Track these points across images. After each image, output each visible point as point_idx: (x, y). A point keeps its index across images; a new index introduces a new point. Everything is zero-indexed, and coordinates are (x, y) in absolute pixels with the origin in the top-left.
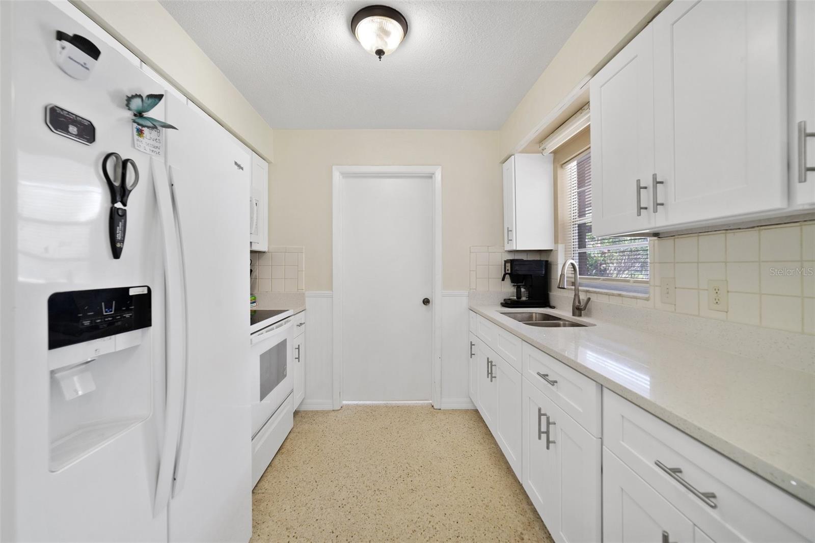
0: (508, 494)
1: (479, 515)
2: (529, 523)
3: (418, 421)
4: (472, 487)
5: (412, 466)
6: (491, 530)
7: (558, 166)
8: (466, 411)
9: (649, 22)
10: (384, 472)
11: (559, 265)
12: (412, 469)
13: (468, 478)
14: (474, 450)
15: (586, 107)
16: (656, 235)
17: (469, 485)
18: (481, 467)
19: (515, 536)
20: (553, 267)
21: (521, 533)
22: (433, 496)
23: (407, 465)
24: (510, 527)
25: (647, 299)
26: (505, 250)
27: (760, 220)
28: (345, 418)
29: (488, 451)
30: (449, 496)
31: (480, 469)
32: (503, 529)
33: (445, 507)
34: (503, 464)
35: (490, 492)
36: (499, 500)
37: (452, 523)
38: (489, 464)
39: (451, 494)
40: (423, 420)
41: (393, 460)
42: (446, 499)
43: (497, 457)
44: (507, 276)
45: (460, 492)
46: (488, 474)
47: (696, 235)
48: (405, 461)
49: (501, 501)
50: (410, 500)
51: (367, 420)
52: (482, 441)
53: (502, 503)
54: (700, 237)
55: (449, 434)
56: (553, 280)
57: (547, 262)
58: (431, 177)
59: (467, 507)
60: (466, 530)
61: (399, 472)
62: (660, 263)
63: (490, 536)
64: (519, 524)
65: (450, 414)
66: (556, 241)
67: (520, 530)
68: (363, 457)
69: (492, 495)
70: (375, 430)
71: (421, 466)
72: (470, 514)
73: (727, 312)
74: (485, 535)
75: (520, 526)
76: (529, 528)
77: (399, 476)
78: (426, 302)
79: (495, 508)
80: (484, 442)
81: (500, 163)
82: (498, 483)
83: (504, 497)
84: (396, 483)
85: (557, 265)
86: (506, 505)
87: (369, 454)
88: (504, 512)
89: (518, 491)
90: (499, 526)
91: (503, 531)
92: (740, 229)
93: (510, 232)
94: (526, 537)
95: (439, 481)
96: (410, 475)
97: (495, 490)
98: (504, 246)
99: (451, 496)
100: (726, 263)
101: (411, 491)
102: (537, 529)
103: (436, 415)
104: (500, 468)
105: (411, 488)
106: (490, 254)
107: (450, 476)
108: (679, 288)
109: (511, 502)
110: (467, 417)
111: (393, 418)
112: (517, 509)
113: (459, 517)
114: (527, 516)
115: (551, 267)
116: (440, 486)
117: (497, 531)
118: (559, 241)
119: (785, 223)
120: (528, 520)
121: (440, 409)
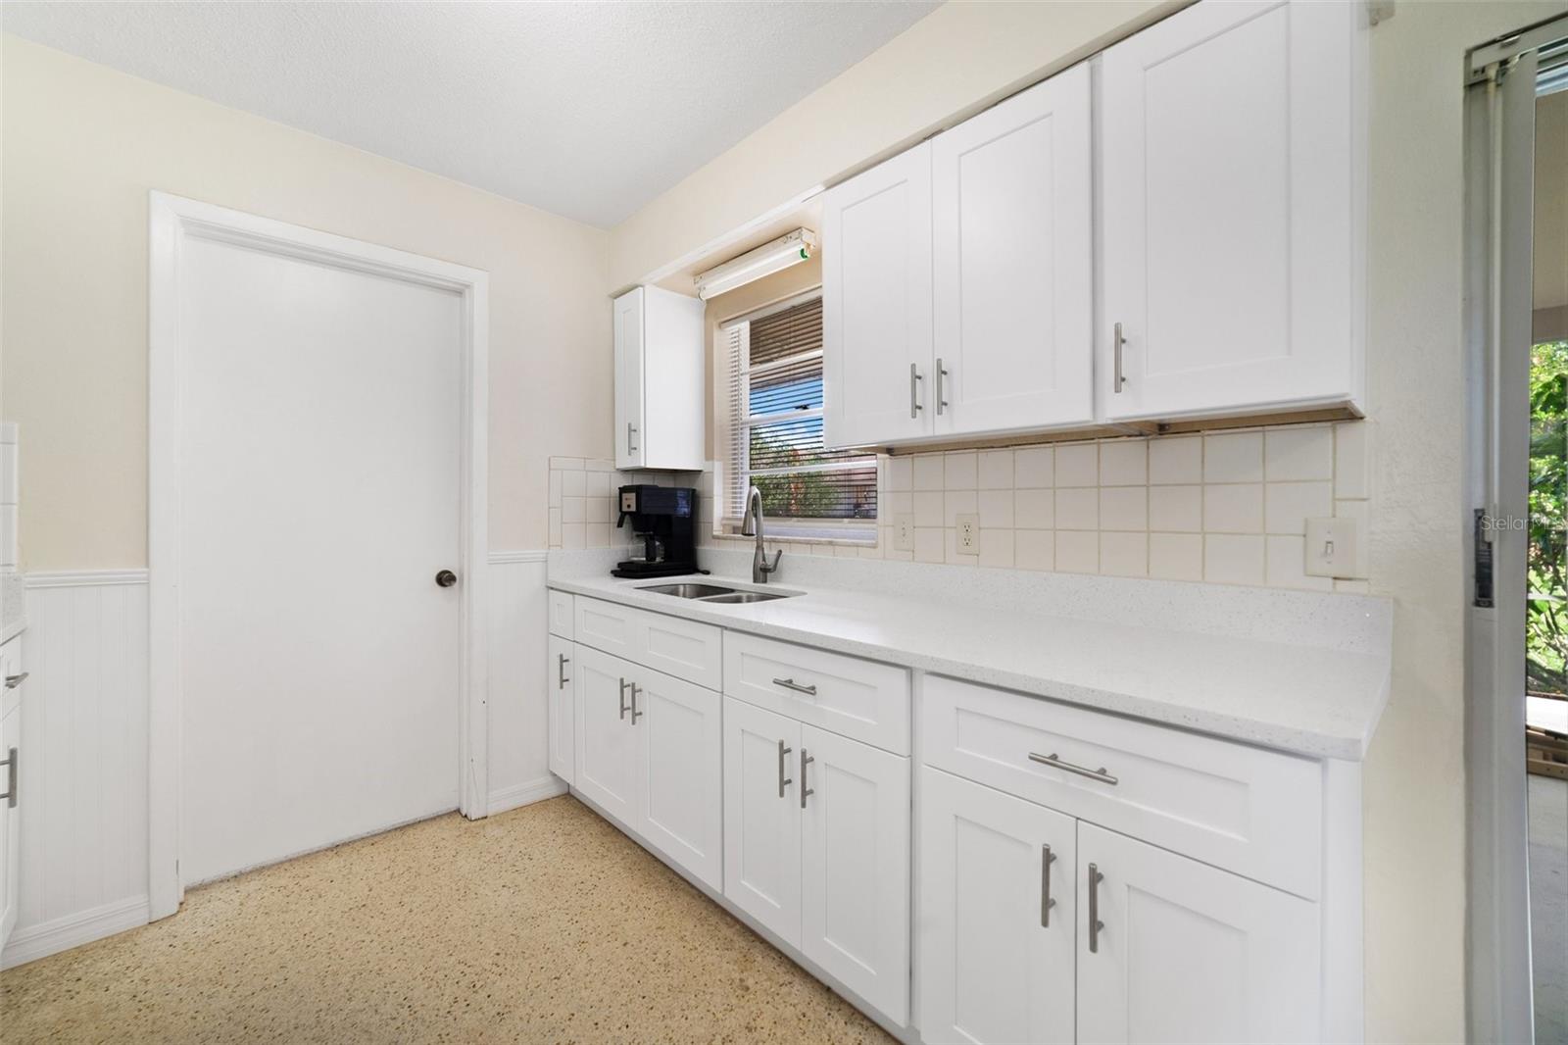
0: (692, 927)
1: (661, 988)
2: (745, 956)
3: (442, 860)
4: (625, 944)
5: (473, 962)
6: (693, 1003)
7: (715, 324)
8: (545, 803)
9: (925, 139)
10: (405, 1012)
11: (715, 498)
12: (479, 970)
13: (609, 932)
14: (594, 873)
15: (795, 235)
16: (890, 451)
17: (617, 944)
18: (623, 900)
19: (735, 991)
20: (704, 503)
21: (741, 980)
22: (553, 1002)
23: (462, 967)
24: (720, 980)
25: (874, 547)
26: (617, 467)
27: (1016, 438)
28: (210, 930)
29: (622, 864)
30: (588, 985)
31: (622, 904)
32: (711, 990)
33: (588, 1011)
34: (659, 878)
35: (660, 938)
36: (681, 944)
37: (618, 1033)
38: (635, 888)
39: (588, 979)
40: (454, 853)
41: (418, 973)
42: (584, 993)
43: (644, 869)
44: (627, 518)
45: (605, 964)
46: (641, 906)
47: (941, 453)
48: (453, 958)
49: (685, 944)
50: (505, 1039)
51: (293, 907)
52: (602, 850)
53: (689, 947)
54: (946, 457)
55: (528, 861)
56: (702, 525)
57: (694, 490)
58: (459, 293)
59: (633, 986)
60: (650, 1030)
61: (447, 992)
62: (892, 492)
63: (697, 1015)
64: (731, 967)
65: (513, 819)
66: (709, 455)
67: (736, 976)
68: (323, 1005)
69: (666, 941)
70: (329, 924)
71: (498, 954)
72: (644, 997)
73: (978, 555)
74: (687, 1019)
75: (733, 970)
76: (748, 965)
77: (452, 1000)
78: (445, 579)
79: (680, 961)
80: (608, 850)
81: (610, 296)
82: (666, 913)
83: (688, 934)
84: (450, 1018)
85: (712, 498)
86: (697, 946)
87: (341, 989)
88: (699, 960)
89: (704, 913)
90: (702, 988)
91: (712, 993)
92: (993, 447)
93: (633, 433)
94: (750, 982)
95: (552, 966)
96: (478, 985)
97: (667, 930)
98: (614, 460)
99: (590, 982)
100: (977, 491)
101: (498, 1018)
102: (760, 959)
103: (482, 833)
104: (657, 888)
105: (494, 1012)
106: (589, 474)
107: (571, 943)
108: (919, 527)
109: (702, 936)
110: (552, 815)
111: (370, 874)
112: (716, 944)
113: (625, 1016)
114: (737, 947)
115: (699, 502)
116: (558, 976)
117: (703, 1001)
118: (715, 456)
119: (1039, 443)
120: (741, 952)
121: (486, 817)
